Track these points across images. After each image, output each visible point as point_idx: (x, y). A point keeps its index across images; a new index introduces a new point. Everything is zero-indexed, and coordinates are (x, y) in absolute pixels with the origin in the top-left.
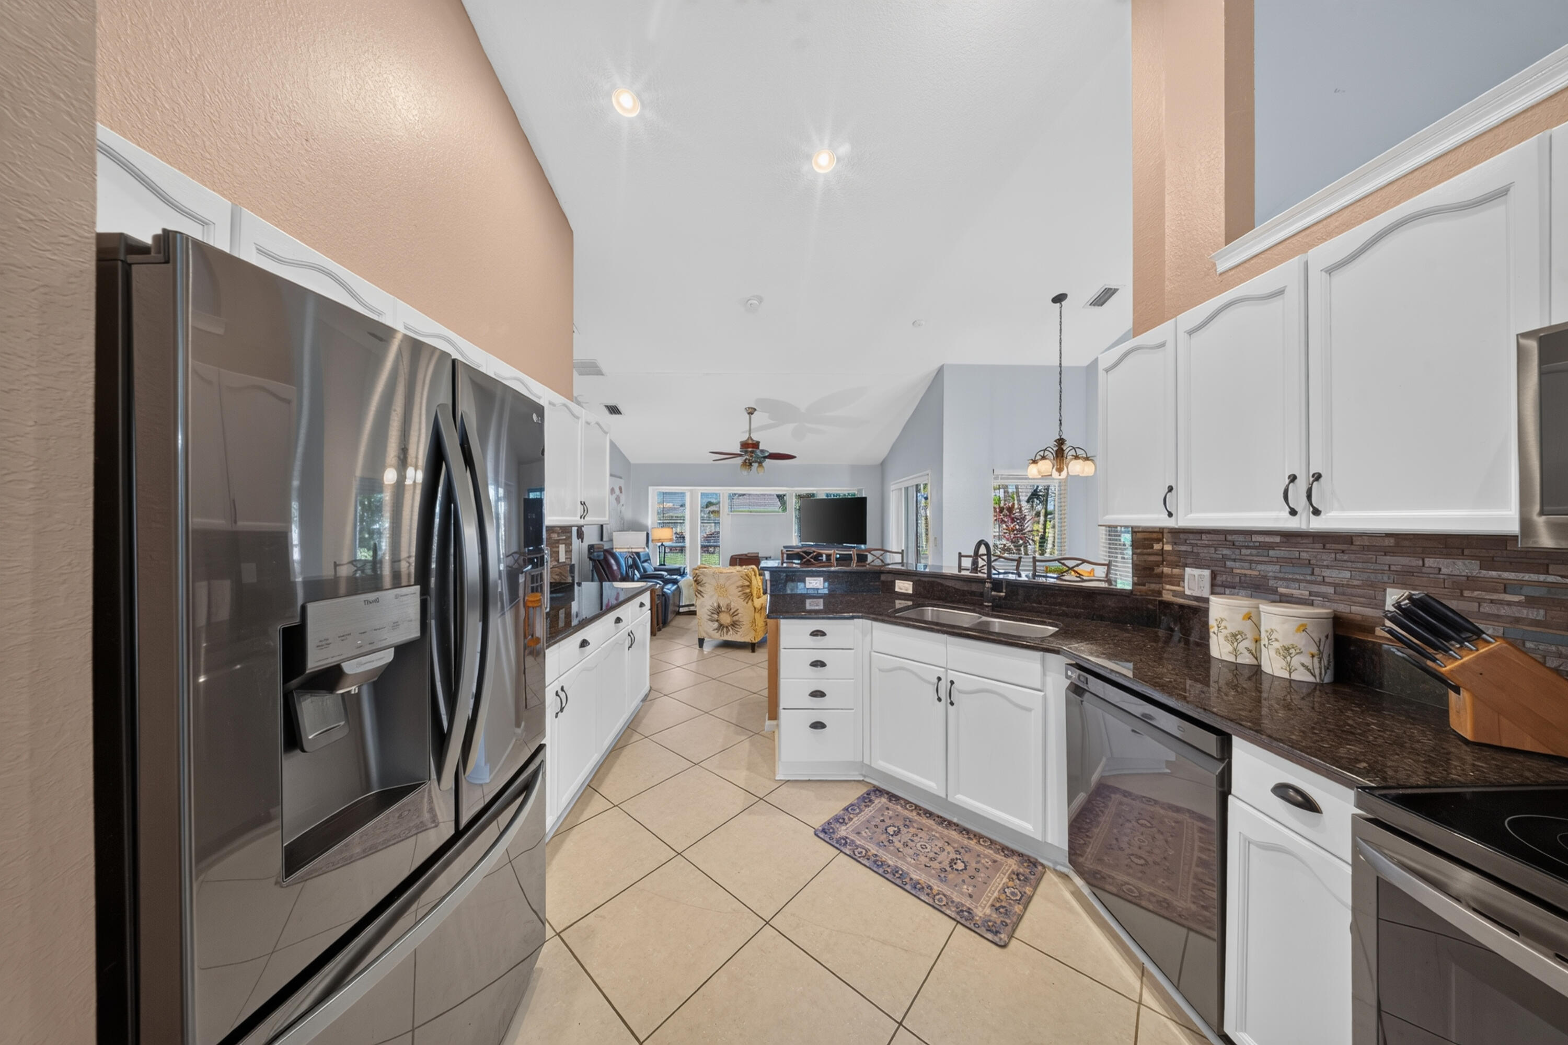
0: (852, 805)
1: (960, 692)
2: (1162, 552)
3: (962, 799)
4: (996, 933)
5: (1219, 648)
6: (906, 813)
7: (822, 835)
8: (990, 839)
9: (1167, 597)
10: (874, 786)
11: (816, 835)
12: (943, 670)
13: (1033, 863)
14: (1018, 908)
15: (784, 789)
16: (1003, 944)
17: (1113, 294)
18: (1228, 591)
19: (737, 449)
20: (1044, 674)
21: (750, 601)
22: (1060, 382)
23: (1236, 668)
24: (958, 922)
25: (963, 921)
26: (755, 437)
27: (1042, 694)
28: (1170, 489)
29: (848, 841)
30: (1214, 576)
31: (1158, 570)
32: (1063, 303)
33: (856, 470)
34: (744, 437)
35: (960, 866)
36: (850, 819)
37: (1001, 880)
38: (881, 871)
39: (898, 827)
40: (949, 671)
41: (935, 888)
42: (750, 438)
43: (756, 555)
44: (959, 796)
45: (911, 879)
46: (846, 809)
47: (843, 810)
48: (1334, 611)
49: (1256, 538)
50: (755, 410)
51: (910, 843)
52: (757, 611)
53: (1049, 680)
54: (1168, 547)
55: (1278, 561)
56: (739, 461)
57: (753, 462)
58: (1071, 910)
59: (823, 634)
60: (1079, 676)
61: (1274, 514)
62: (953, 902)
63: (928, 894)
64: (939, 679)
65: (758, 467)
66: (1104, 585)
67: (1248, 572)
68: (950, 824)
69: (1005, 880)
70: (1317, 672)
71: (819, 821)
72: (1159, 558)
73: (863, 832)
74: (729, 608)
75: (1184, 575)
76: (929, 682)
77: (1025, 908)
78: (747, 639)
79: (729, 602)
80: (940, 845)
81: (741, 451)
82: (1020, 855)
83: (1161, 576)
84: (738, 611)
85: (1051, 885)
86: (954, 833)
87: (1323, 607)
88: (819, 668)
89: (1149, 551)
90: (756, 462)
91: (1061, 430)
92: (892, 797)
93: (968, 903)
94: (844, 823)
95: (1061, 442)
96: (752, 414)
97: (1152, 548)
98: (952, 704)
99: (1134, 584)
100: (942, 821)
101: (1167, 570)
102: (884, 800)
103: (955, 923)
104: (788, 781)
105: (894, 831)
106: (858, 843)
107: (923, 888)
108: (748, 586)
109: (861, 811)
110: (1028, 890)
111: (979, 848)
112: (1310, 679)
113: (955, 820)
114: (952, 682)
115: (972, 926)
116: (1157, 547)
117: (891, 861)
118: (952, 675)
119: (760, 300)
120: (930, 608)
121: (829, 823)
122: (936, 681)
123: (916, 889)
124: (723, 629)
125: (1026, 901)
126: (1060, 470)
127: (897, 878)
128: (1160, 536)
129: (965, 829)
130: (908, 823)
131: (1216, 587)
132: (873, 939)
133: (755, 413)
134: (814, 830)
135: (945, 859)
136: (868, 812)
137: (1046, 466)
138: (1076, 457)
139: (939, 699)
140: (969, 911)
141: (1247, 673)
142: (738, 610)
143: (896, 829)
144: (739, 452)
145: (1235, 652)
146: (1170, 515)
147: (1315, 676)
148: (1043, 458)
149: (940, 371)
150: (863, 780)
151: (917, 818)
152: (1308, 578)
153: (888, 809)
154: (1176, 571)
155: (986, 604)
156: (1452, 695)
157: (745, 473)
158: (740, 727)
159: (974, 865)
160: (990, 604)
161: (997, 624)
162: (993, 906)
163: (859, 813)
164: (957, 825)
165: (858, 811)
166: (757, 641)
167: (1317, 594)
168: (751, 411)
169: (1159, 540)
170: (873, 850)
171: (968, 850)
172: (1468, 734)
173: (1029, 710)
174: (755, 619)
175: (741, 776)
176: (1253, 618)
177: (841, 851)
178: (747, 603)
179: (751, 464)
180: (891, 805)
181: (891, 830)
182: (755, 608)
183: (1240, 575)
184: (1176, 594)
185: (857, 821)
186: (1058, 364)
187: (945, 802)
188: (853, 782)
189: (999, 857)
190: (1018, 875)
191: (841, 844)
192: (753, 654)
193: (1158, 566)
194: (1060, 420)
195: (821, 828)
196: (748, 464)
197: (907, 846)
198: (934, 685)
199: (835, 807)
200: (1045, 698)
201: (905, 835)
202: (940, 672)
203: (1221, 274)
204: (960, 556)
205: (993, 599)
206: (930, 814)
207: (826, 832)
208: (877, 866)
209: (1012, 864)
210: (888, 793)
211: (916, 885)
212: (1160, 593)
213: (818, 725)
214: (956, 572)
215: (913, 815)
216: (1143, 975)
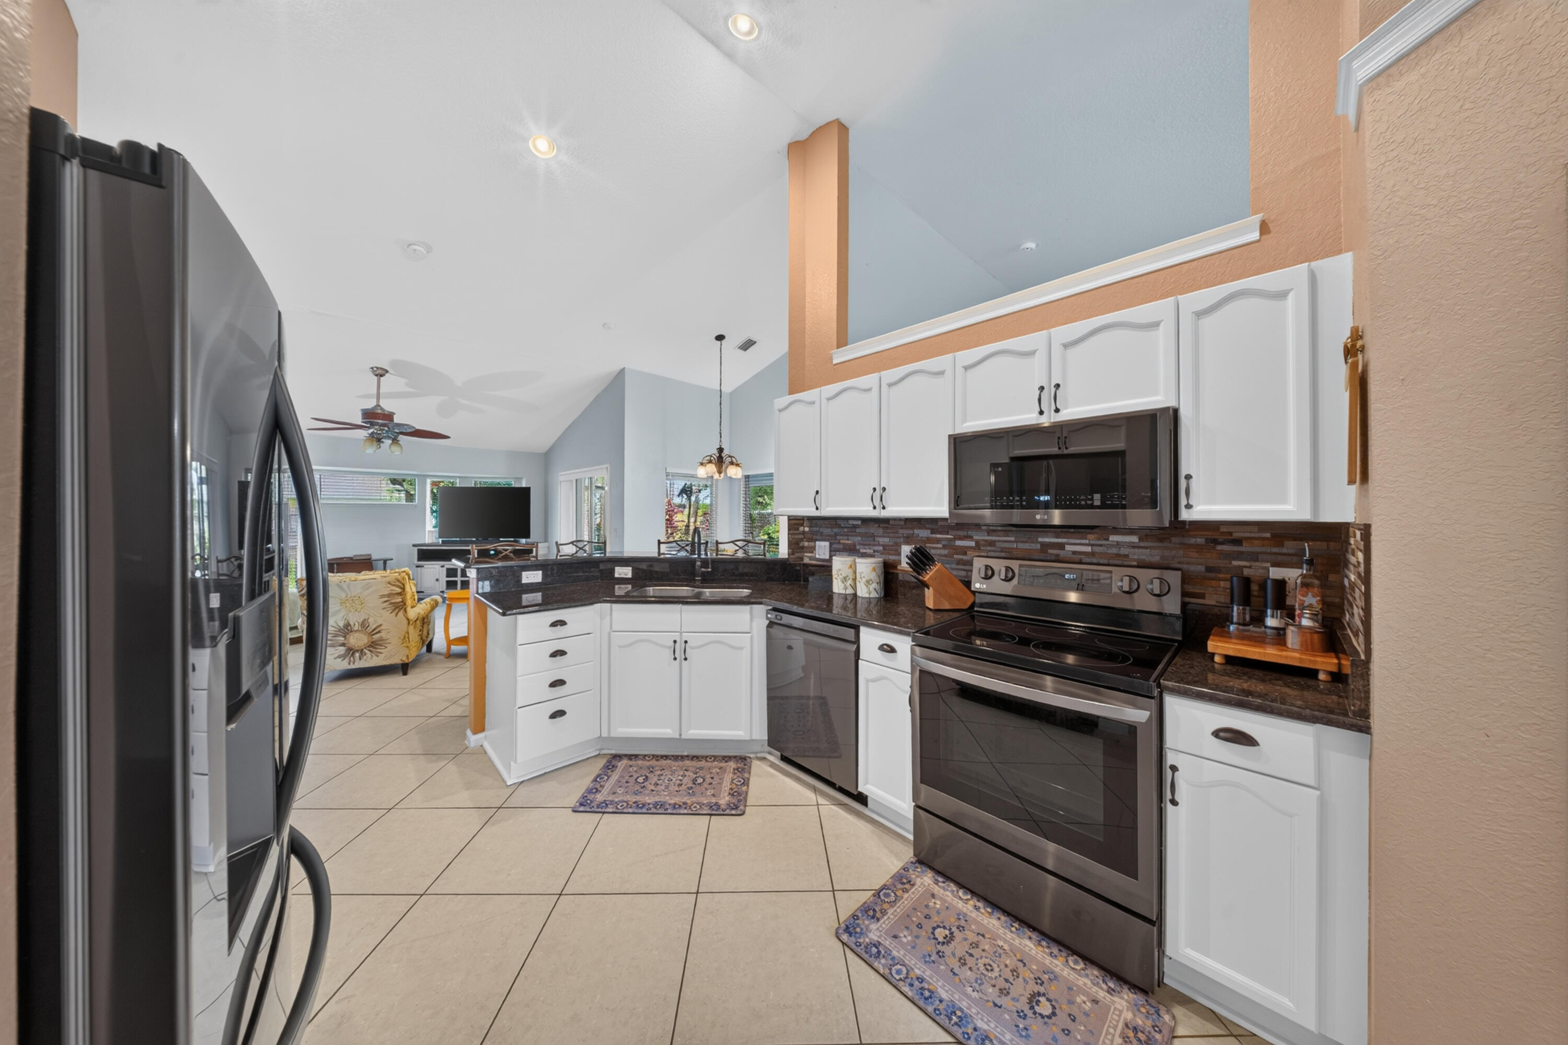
0: (598, 776)
1: (691, 648)
2: (804, 533)
3: (693, 733)
4: (737, 808)
5: (838, 587)
6: (648, 764)
7: (582, 809)
8: (713, 756)
9: (806, 561)
10: (612, 754)
11: (575, 811)
12: (678, 634)
13: (743, 759)
14: (744, 788)
15: (522, 790)
16: (741, 813)
17: (753, 344)
18: (837, 553)
19: (359, 420)
20: (751, 620)
21: (402, 611)
22: (721, 404)
23: (845, 596)
24: (711, 815)
25: (714, 812)
26: (387, 405)
27: (750, 635)
28: (817, 492)
29: (608, 802)
30: (831, 545)
31: (801, 544)
32: (722, 341)
33: (516, 456)
34: (370, 404)
35: (700, 780)
36: (602, 786)
37: (728, 777)
38: (644, 810)
39: (645, 775)
40: (684, 634)
41: (688, 801)
42: (378, 405)
43: (369, 557)
44: (691, 732)
45: (670, 805)
46: (595, 780)
47: (592, 782)
48: (884, 560)
49: (851, 522)
50: (387, 372)
51: (658, 782)
52: (411, 623)
53: (754, 624)
54: (807, 529)
55: (860, 534)
56: (362, 434)
57: (385, 438)
58: (773, 775)
59: (562, 623)
60: (776, 616)
61: (866, 508)
62: (704, 804)
63: (686, 808)
64: (675, 642)
65: (391, 444)
66: (763, 557)
67: (847, 542)
68: (683, 758)
69: (731, 775)
70: (879, 592)
71: (573, 800)
72: (802, 536)
73: (618, 791)
74: (364, 624)
75: (815, 546)
76: (665, 647)
77: (748, 786)
78: (396, 660)
79: (366, 617)
80: (682, 773)
81: (362, 422)
82: (735, 757)
83: (803, 547)
84: (382, 627)
85: (758, 768)
86: (688, 762)
87: (879, 557)
88: (558, 658)
89: (797, 532)
90: (389, 437)
91: (721, 441)
92: (630, 757)
93: (714, 800)
94: (597, 791)
95: (721, 450)
96: (381, 376)
97: (798, 529)
98: (686, 659)
99: (789, 554)
100: (676, 758)
101: (806, 544)
102: (625, 761)
103: (709, 817)
104: (522, 782)
105: (644, 779)
106: (616, 800)
107: (680, 806)
108: (399, 594)
109: (609, 777)
110: (746, 775)
111: (709, 764)
112: (877, 596)
113: (686, 754)
114: (686, 642)
115: (722, 813)
116: (801, 529)
117: (649, 800)
118: (686, 636)
119: (429, 249)
120: (651, 588)
121: (584, 797)
122: (672, 644)
123: (676, 809)
124: (353, 655)
125: (746, 783)
126: (720, 473)
127: (660, 809)
128: (802, 522)
129: (693, 757)
130: (651, 770)
131: (833, 551)
132: (656, 856)
133: (387, 375)
134: (571, 809)
135: (687, 781)
136: (615, 777)
137: (712, 468)
138: (732, 463)
139: (675, 659)
140: (716, 804)
141: (849, 598)
142: (381, 625)
143: (644, 777)
144: (360, 423)
145: (846, 588)
146: (817, 509)
147: (877, 593)
148: (710, 462)
149: (622, 371)
150: (599, 754)
151: (657, 763)
152: (872, 543)
153: (631, 766)
154: (811, 544)
155: (697, 578)
156: (926, 589)
157: (370, 450)
158: (430, 754)
159: (708, 776)
160: (700, 578)
161: (707, 592)
162: (730, 794)
163: (607, 780)
164: (687, 756)
165: (606, 778)
166: (410, 660)
167: (877, 551)
168: (380, 373)
169: (802, 525)
170: (632, 799)
171: (701, 768)
172: (931, 606)
173: (742, 648)
174: (408, 633)
175: (463, 797)
176: (853, 567)
177: (604, 813)
178: (396, 615)
179: (379, 440)
180: (631, 763)
181: (641, 780)
182: (408, 620)
183: (844, 544)
184: (810, 558)
185: (608, 785)
186: (719, 389)
187: (680, 741)
188: (593, 759)
189: (723, 764)
190: (737, 769)
191: (602, 809)
192: (405, 677)
193: (801, 542)
194: (720, 433)
195: (578, 804)
196: (377, 439)
197: (658, 785)
198: (670, 648)
199: (586, 782)
200: (752, 638)
201: (654, 779)
202: (676, 636)
203: (835, 365)
204: (659, 543)
205: (703, 574)
206: (666, 757)
207: (585, 805)
208: (640, 809)
209: (732, 765)
210: (626, 755)
211: (674, 806)
212: (802, 559)
213: (559, 714)
214: (656, 555)
215: (653, 762)
216: (815, 791)
